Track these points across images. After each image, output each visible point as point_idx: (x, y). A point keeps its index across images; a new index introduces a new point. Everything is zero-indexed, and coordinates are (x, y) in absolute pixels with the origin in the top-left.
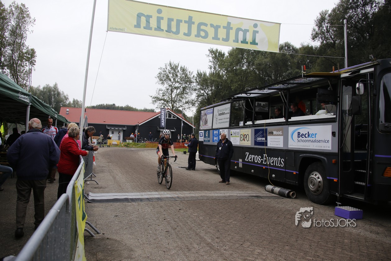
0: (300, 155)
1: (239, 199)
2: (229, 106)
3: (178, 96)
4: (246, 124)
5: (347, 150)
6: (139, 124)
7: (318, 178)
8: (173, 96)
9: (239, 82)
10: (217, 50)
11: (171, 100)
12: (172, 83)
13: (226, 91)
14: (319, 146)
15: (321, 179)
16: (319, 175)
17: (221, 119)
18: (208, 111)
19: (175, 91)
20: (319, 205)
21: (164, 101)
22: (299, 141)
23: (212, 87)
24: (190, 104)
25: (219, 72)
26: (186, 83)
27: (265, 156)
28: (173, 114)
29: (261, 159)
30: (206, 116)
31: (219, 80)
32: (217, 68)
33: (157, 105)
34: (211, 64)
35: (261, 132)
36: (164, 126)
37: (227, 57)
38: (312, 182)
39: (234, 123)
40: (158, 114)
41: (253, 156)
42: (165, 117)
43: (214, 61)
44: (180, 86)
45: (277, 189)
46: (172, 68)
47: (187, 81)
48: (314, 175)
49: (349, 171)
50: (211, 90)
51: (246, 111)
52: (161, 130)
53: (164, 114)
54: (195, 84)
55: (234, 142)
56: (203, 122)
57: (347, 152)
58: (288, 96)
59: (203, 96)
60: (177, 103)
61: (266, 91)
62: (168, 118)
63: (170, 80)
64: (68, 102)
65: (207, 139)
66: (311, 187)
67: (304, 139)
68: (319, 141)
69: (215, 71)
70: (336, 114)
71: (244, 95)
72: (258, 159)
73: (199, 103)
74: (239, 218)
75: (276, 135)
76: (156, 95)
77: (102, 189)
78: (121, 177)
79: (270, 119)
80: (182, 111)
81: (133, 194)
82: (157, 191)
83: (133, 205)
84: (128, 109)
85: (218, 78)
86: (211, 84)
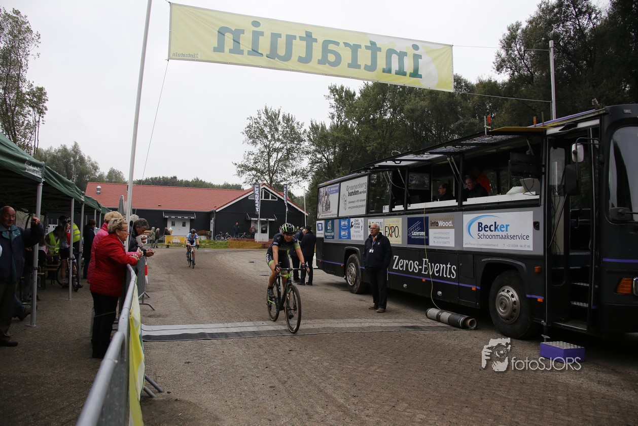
0: (483, 260)
1: (385, 332)
2: (364, 180)
3: (280, 164)
4: (393, 210)
5: (558, 251)
6: (217, 209)
7: (512, 296)
8: (272, 164)
9: (380, 140)
10: (342, 88)
11: (269, 170)
12: (270, 141)
13: (359, 154)
14: (513, 246)
15: (516, 298)
16: (513, 292)
17: (353, 202)
18: (330, 188)
19: (275, 155)
21: (256, 171)
23: (335, 148)
24: (299, 176)
25: (346, 123)
26: (292, 142)
27: (426, 261)
28: (271, 193)
29: (418, 266)
30: (328, 197)
31: (346, 137)
32: (343, 118)
33: (245, 177)
34: (333, 111)
35: (418, 223)
37: (359, 98)
38: (502, 303)
39: (374, 208)
40: (248, 193)
41: (406, 261)
42: (259, 198)
43: (338, 106)
44: (283, 147)
45: (446, 315)
46: (269, 118)
47: (295, 139)
48: (506, 291)
49: (561, 285)
50: (334, 153)
51: (393, 188)
52: (252, 219)
53: (258, 193)
54: (307, 143)
56: (323, 206)
57: (558, 254)
58: (461, 164)
59: (320, 162)
60: (279, 175)
61: (426, 157)
62: (263, 199)
63: (266, 137)
64: (97, 174)
65: (329, 234)
66: (501, 310)
67: (489, 233)
68: (513, 237)
69: (339, 123)
70: (539, 193)
71: (390, 163)
72: (414, 266)
73: (314, 174)
74: (387, 363)
75: (442, 227)
76: (244, 162)
77: (161, 318)
78: (190, 297)
79: (433, 201)
80: (286, 188)
81: (212, 325)
82: (251, 321)
83: (213, 344)
84: (198, 185)
85: (344, 134)
86: (334, 143)
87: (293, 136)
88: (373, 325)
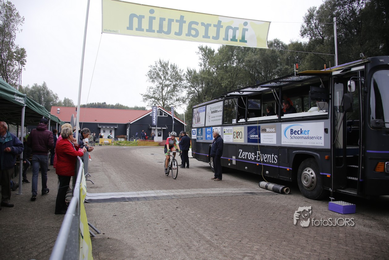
0: (293, 152)
1: (234, 196)
2: (221, 103)
3: (169, 94)
4: (239, 121)
5: (339, 146)
6: (131, 122)
7: (312, 174)
8: (164, 94)
9: (230, 79)
10: (207, 47)
11: (162, 98)
12: (163, 80)
13: (217, 88)
14: (312, 143)
15: (314, 175)
16: (312, 171)
18: (200, 109)
19: (166, 89)
20: (313, 200)
21: (155, 99)
22: (292, 138)
23: (202, 84)
24: (180, 101)
25: (209, 69)
26: (176, 80)
27: (259, 152)
28: (164, 112)
29: (254, 156)
30: (199, 114)
31: (210, 77)
32: (207, 65)
33: (148, 102)
34: (201, 61)
35: (254, 129)
36: (155, 124)
37: (217, 54)
38: (305, 178)
39: (227, 120)
40: (150, 112)
41: (246, 153)
42: (156, 115)
43: (204, 58)
44: (171, 84)
45: (271, 186)
46: (162, 66)
47: (178, 79)
48: (308, 171)
49: (341, 167)
50: (202, 87)
51: (239, 109)
52: (152, 128)
53: (155, 112)
54: (185, 82)
55: (227, 139)
56: (195, 120)
57: (339, 148)
58: (280, 93)
59: (194, 93)
60: (168, 101)
61: (259, 89)
62: (159, 116)
63: (161, 78)
64: (58, 101)
66: (304, 183)
67: (297, 135)
68: (312, 138)
69: (205, 69)
70: (328, 111)
71: (237, 93)
72: (251, 156)
73: (190, 100)
74: (235, 215)
75: (269, 132)
76: (147, 93)
77: (98, 189)
78: (115, 176)
79: (263, 116)
80: (173, 109)
81: (129, 193)
82: (153, 190)
83: (130, 204)
84: (119, 107)
85: (208, 75)
86: (202, 81)
87: (177, 77)
88: (227, 192)
